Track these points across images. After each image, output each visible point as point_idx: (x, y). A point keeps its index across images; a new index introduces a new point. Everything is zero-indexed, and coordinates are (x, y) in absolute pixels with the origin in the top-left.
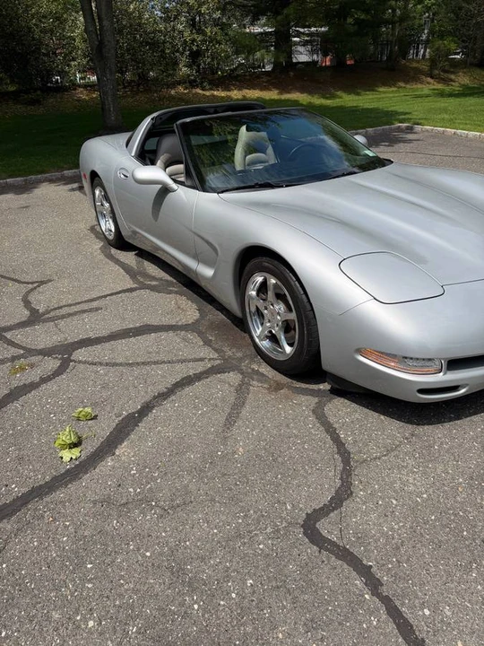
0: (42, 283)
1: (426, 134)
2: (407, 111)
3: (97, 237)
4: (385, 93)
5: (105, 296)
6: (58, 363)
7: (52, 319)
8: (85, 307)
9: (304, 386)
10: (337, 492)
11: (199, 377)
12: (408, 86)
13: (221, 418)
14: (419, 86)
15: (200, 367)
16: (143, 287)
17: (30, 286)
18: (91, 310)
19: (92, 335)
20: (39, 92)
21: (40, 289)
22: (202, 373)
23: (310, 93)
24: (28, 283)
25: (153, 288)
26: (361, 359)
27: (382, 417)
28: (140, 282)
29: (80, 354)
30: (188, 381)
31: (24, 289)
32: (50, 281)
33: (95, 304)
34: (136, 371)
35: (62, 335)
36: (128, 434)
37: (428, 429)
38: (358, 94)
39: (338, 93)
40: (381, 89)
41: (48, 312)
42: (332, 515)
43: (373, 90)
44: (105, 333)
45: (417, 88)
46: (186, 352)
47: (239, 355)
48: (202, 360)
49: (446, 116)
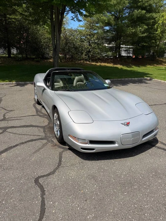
0: (12, 111)
1: (155, 81)
2: (152, 74)
3: (34, 101)
4: (149, 67)
5: (26, 116)
6: (2, 131)
7: (8, 120)
8: (18, 118)
9: (62, 146)
10: (50, 172)
11: (35, 140)
12: (158, 66)
13: (34, 151)
14: (162, 66)
15: (38, 137)
16: (38, 115)
17: (8, 111)
18: (19, 119)
19: (15, 125)
20: (40, 59)
21: (10, 112)
22: (37, 139)
23: (123, 65)
24: (8, 110)
25: (40, 116)
26: (70, 138)
27: (77, 157)
28: (38, 114)
29: (9, 130)
30: (32, 140)
31: (6, 112)
32: (14, 110)
33: (21, 118)
34: (20, 136)
35: (8, 125)
36: (8, 151)
37: (87, 161)
38: (140, 67)
39: (133, 66)
40: (148, 66)
41: (8, 118)
42: (45, 177)
43: (145, 66)
44: (19, 125)
45: (161, 67)
46: (37, 134)
47: (51, 136)
48: (39, 136)
49: (163, 77)
